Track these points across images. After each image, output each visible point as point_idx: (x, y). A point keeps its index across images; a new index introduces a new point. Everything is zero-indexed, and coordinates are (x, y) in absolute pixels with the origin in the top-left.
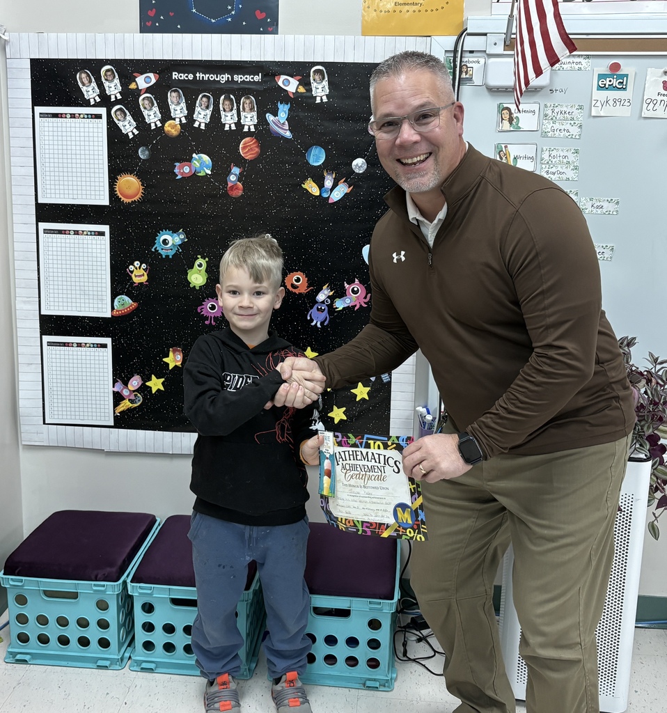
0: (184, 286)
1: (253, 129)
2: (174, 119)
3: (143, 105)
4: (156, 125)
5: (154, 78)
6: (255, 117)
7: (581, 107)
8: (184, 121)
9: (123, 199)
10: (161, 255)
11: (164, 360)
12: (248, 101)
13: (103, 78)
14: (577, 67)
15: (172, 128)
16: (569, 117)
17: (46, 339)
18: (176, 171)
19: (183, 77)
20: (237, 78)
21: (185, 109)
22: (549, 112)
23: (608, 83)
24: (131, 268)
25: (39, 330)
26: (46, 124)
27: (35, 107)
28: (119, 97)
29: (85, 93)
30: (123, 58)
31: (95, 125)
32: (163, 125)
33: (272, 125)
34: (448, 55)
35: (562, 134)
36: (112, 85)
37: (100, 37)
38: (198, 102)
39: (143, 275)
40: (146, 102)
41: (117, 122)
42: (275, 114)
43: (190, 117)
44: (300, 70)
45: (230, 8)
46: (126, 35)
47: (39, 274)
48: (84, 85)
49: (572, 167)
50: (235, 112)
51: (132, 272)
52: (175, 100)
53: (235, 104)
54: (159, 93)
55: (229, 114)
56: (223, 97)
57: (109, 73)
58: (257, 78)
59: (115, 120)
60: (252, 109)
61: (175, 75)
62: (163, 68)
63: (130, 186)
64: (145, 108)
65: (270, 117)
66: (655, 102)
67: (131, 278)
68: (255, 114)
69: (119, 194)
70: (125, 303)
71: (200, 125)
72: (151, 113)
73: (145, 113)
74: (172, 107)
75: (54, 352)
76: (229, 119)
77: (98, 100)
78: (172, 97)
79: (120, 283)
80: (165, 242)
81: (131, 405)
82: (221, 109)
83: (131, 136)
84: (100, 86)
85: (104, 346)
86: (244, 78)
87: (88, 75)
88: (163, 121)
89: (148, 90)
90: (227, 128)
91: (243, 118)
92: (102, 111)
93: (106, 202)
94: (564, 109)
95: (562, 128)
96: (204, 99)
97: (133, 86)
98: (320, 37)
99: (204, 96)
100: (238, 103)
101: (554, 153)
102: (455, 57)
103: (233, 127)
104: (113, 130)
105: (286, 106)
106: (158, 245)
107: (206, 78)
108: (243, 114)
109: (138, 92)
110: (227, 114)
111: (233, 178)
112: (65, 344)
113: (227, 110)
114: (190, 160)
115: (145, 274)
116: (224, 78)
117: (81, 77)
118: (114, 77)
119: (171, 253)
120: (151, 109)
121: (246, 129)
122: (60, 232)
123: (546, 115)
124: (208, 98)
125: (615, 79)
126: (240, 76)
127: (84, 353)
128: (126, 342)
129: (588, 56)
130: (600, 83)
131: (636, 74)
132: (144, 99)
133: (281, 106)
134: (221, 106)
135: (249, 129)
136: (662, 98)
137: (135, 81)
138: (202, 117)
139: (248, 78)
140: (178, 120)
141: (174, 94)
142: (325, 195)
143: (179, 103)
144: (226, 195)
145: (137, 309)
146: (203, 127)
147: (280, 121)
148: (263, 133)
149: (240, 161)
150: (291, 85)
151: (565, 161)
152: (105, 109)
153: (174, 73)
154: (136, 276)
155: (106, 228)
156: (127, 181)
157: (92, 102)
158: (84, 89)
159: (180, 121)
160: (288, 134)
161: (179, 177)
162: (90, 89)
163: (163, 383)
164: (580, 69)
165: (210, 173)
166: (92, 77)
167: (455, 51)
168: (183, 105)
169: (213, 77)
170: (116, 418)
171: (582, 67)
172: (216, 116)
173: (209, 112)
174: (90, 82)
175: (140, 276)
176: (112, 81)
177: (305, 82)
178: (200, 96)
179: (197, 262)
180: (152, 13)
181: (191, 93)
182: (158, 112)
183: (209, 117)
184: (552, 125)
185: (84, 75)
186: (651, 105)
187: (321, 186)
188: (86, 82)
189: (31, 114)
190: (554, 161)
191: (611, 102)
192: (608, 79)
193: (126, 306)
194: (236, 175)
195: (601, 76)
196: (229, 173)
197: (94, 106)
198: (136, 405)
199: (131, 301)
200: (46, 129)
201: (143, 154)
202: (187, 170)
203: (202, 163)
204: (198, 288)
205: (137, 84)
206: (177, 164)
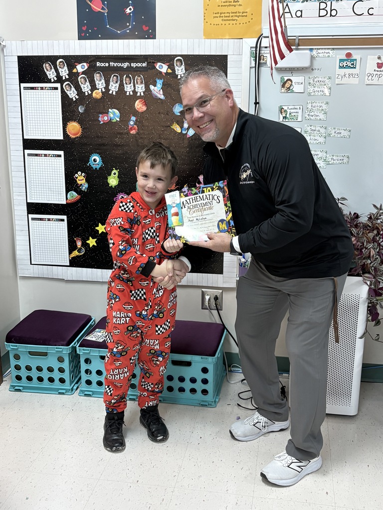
0: (106, 186)
1: (142, 94)
2: (98, 89)
3: (81, 81)
4: (88, 93)
5: (86, 66)
6: (144, 87)
7: (330, 78)
8: (104, 90)
9: (71, 136)
10: (93, 168)
11: (96, 228)
12: (139, 78)
13: (58, 67)
14: (327, 55)
15: (97, 94)
16: (323, 84)
17: (31, 216)
18: (100, 119)
19: (103, 65)
20: (133, 65)
21: (104, 83)
22: (312, 81)
23: (345, 64)
24: (76, 175)
25: (26, 211)
26: (27, 93)
27: (21, 84)
28: (67, 77)
29: (48, 75)
30: (69, 55)
31: (54, 94)
32: (92, 93)
33: (153, 91)
34: (252, 49)
35: (319, 94)
36: (63, 70)
37: (56, 42)
38: (111, 79)
39: (83, 180)
40: (83, 80)
41: (66, 91)
42: (155, 86)
43: (107, 88)
44: (168, 59)
45: (128, 24)
46: (70, 41)
47: (25, 179)
48: (47, 70)
49: (323, 112)
50: (132, 84)
51: (77, 178)
52: (98, 78)
53: (132, 80)
54: (89, 75)
55: (129, 86)
56: (125, 76)
57: (61, 64)
58: (144, 65)
59: (65, 90)
60: (142, 83)
61: (98, 64)
62: (91, 60)
63: (74, 128)
64: (82, 83)
65: (152, 87)
66: (372, 75)
67: (76, 181)
68: (143, 85)
69: (68, 133)
70: (74, 195)
71: (112, 92)
72: (85, 86)
73: (82, 86)
74: (97, 82)
75: (35, 224)
76: (129, 89)
77: (56, 79)
78: (97, 76)
79: (71, 185)
80: (95, 160)
81: (78, 254)
82: (124, 83)
83: (74, 99)
84: (57, 71)
85: (63, 220)
86: (137, 65)
87: (50, 65)
88: (92, 90)
89: (83, 73)
90: (128, 94)
91: (136, 88)
92: (58, 85)
93: (61, 138)
94: (320, 79)
95: (319, 90)
96: (115, 77)
97: (75, 71)
98: (179, 41)
99: (114, 76)
100: (134, 80)
101: (314, 104)
102: (256, 51)
103: (131, 93)
104: (64, 96)
105: (161, 81)
106: (91, 162)
107: (115, 65)
108: (136, 86)
109: (78, 74)
110: (128, 86)
111: (132, 123)
112: (41, 219)
113: (128, 83)
114: (107, 113)
115: (84, 179)
116: (125, 65)
117: (46, 66)
118: (64, 66)
119: (98, 167)
120: (85, 84)
121: (138, 94)
122: (36, 155)
123: (310, 83)
124: (117, 77)
125: (349, 62)
126: (135, 64)
127: (52, 224)
128: (74, 218)
129: (333, 49)
130: (341, 64)
131: (361, 59)
132: (81, 78)
133: (158, 81)
134: (124, 81)
135: (140, 94)
136: (377, 73)
137: (76, 68)
138: (114, 88)
139: (139, 65)
140: (100, 90)
141: (98, 75)
142: (184, 132)
143: (100, 80)
144: (128, 133)
145: (80, 199)
147: (157, 90)
148: (148, 97)
149: (135, 113)
150: (163, 68)
151: (321, 109)
152: (60, 84)
153: (97, 63)
154: (79, 180)
155: (62, 153)
156: (73, 125)
157: (52, 80)
158: (48, 73)
159: (102, 90)
160: (162, 97)
161: (102, 123)
162: (51, 73)
163: (96, 242)
164: (329, 56)
165: (119, 120)
166: (52, 66)
167: (256, 47)
168: (103, 81)
169: (119, 65)
170: (70, 261)
171: (330, 55)
173: (117, 85)
174: (51, 69)
175: (81, 180)
176: (63, 68)
177: (171, 66)
178: (113, 76)
179: (113, 172)
180: (84, 28)
181: (107, 73)
182: (89, 85)
183: (117, 87)
184: (313, 88)
185: (47, 65)
186: (370, 77)
187: (182, 127)
188: (49, 69)
189: (19, 88)
190: (314, 109)
191: (347, 76)
192: (345, 62)
193: (74, 197)
194: (133, 121)
195: (341, 61)
196: (130, 120)
197: (53, 82)
198: (81, 254)
199: (77, 195)
200: (27, 96)
201: (81, 109)
202: (106, 118)
203: (114, 114)
204: (113, 187)
205: (77, 69)
206: (101, 115)
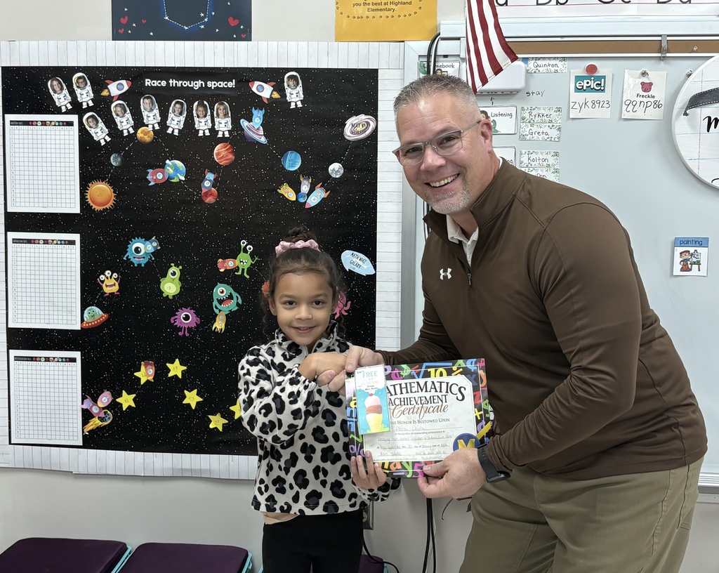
0: (157, 296)
1: (227, 135)
2: (147, 126)
3: (115, 112)
4: (128, 132)
5: (125, 85)
6: (230, 123)
7: (559, 110)
8: (157, 127)
9: (94, 206)
10: (133, 264)
11: (135, 374)
12: (222, 107)
13: (75, 86)
14: (553, 69)
15: (145, 135)
16: (547, 119)
17: (13, 353)
18: (149, 177)
19: (156, 83)
20: (212, 84)
21: (158, 115)
22: (527, 115)
23: (585, 85)
24: (102, 277)
25: (6, 344)
26: (17, 132)
27: (6, 115)
28: (91, 104)
29: (56, 101)
30: (95, 65)
31: (67, 133)
32: (136, 132)
33: (246, 130)
34: (421, 59)
35: (540, 137)
36: (84, 92)
37: (71, 44)
38: (171, 108)
39: (114, 285)
40: (119, 109)
41: (89, 129)
42: (250, 120)
43: (163, 123)
44: (274, 76)
45: (202, 15)
46: (99, 42)
47: (7, 285)
48: (55, 92)
49: (552, 170)
50: (208, 118)
51: (103, 282)
52: (148, 107)
53: (209, 111)
54: (131, 100)
55: (203, 120)
56: (196, 103)
57: (81, 80)
58: (231, 84)
59: (87, 127)
60: (226, 115)
61: (148, 82)
62: (136, 75)
63: (102, 192)
64: (117, 115)
65: (244, 123)
66: (634, 103)
67: (102, 288)
68: (229, 120)
69: (90, 202)
70: (96, 314)
71: (173, 131)
72: (124, 120)
73: (118, 120)
74: (145, 114)
75: (21, 367)
76: (202, 126)
77: (69, 107)
78: (144, 104)
79: (90, 293)
80: (137, 250)
81: (101, 423)
82: (195, 115)
83: (103, 143)
84: (72, 93)
85: (73, 360)
86: (217, 84)
87: (60, 83)
88: (136, 127)
90: (201, 134)
91: (217, 123)
92: (74, 118)
93: (77, 210)
94: (542, 111)
95: (541, 130)
96: (178, 106)
97: (105, 93)
98: (293, 44)
99: (177, 102)
100: (212, 109)
101: (533, 156)
102: (429, 62)
103: (207, 133)
104: (85, 137)
105: (260, 112)
106: (131, 253)
107: (179, 85)
108: (217, 120)
109: (110, 99)
110: (201, 120)
111: (207, 184)
112: (32, 359)
113: (201, 116)
114: (163, 166)
115: (117, 284)
116: (197, 84)
117: (52, 85)
118: (86, 84)
119: (143, 262)
120: (123, 116)
121: (220, 135)
122: (29, 241)
123: (523, 119)
124: (182, 104)
125: (592, 81)
126: (213, 83)
127: (52, 368)
128: (95, 356)
129: (564, 59)
130: (577, 85)
131: (613, 75)
132: (116, 106)
133: (255, 112)
134: (194, 112)
135: (223, 134)
136: (641, 99)
137: (107, 88)
138: (176, 123)
139: (222, 84)
140: (150, 126)
141: (146, 101)
142: (302, 200)
143: (151, 110)
144: (201, 201)
145: (107, 321)
146: (176, 133)
147: (254, 127)
148: (237, 138)
149: (214, 167)
150: (265, 91)
151: (545, 163)
152: (77, 116)
153: (147, 80)
154: (107, 286)
155: (76, 237)
156: (99, 188)
157: (64, 110)
158: (55, 97)
159: (153, 127)
160: (263, 140)
161: (152, 184)
162: (61, 96)
163: (134, 400)
164: (556, 71)
165: (184, 179)
166: (64, 85)
167: (429, 56)
168: (156, 111)
169: (186, 84)
170: (84, 437)
171: (558, 69)
172: (189, 122)
173: (182, 118)
174: (62, 89)
175: (111, 286)
176: (84, 88)
177: (279, 88)
178: (174, 102)
179: (171, 271)
180: (124, 21)
181: (164, 100)
182: (131, 119)
183: (182, 123)
184: (530, 127)
185: (55, 83)
186: (631, 107)
187: (297, 191)
188: (57, 89)
189: (2, 122)
190: (533, 164)
191: (590, 104)
192: (585, 81)
193: (97, 317)
194: (210, 181)
195: (578, 78)
196: (203, 179)
197: (65, 113)
198: (106, 423)
199: (101, 313)
200: (17, 137)
201: (115, 160)
202: (160, 176)
203: (175, 169)
204: (171, 297)
205: (109, 91)
206: (150, 171)
